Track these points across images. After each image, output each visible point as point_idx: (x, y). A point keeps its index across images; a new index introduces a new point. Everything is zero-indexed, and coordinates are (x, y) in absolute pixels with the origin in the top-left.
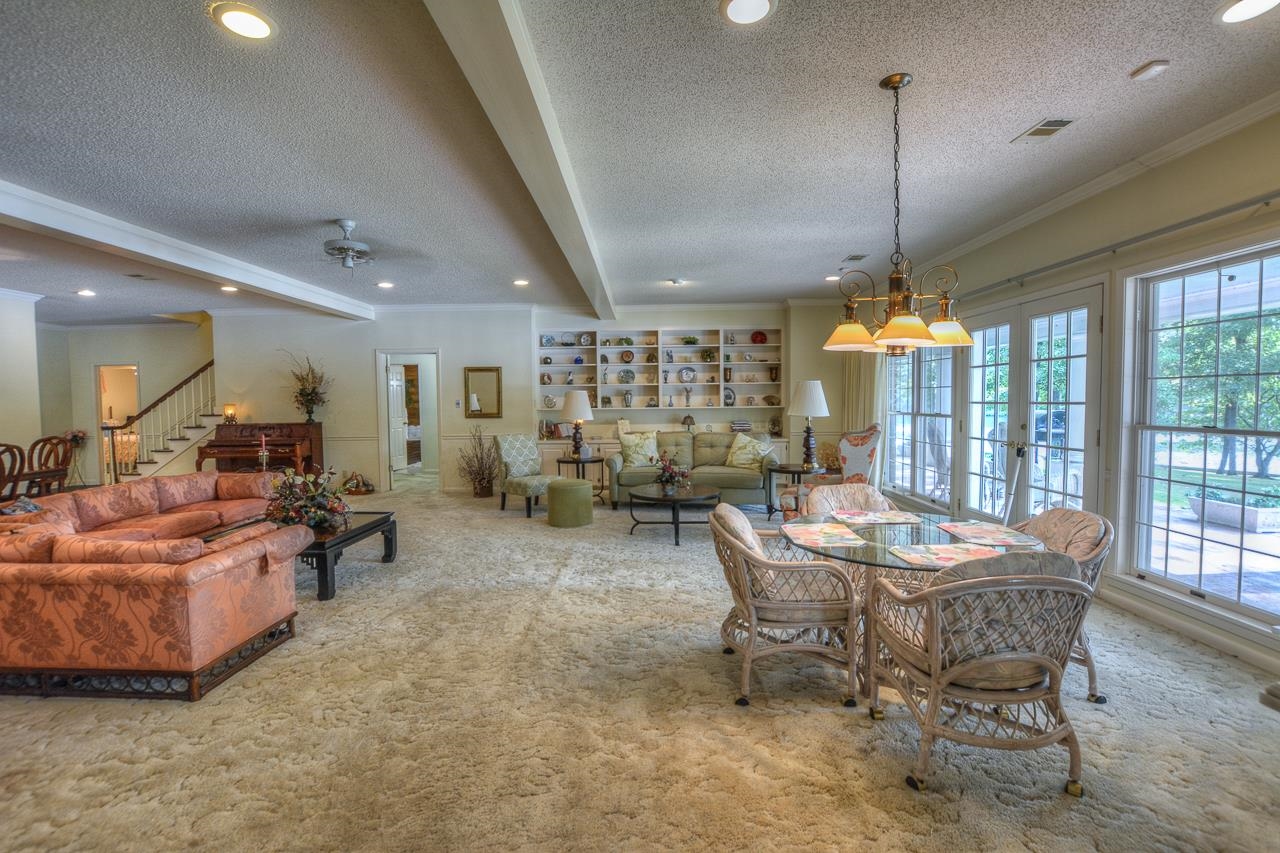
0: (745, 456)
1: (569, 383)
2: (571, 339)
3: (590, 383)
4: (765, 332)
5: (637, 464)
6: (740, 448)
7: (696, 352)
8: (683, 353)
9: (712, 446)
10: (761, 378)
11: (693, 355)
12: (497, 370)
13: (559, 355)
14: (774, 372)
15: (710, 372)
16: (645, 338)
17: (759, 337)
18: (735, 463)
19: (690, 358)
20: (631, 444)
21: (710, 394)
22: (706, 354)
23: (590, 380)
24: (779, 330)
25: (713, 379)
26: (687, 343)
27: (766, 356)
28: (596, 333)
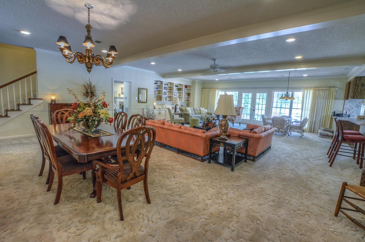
2: (156, 82)
4: (187, 86)
6: (203, 111)
11: (177, 89)
12: (147, 89)
14: (189, 94)
15: (179, 93)
16: (169, 84)
18: (204, 113)
22: (179, 89)
23: (159, 94)
24: (191, 86)
25: (180, 95)
26: (177, 86)
27: (188, 91)
28: (163, 81)
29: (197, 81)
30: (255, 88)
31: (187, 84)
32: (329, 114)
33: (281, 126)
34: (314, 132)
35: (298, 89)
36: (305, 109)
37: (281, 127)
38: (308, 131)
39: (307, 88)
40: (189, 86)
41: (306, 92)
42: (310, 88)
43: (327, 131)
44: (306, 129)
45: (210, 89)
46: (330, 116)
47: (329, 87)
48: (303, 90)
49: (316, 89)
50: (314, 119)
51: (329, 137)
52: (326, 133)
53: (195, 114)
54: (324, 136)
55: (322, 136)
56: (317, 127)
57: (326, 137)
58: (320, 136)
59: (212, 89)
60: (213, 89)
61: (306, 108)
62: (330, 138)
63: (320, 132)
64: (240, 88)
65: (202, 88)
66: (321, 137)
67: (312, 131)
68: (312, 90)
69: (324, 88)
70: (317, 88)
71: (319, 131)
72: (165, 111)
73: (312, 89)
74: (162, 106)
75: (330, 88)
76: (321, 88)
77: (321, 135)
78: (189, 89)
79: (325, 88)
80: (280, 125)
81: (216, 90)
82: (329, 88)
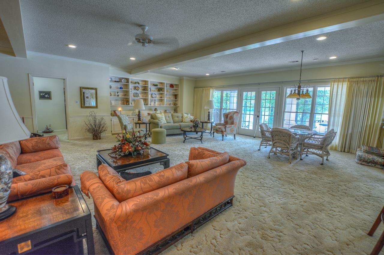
0: (188, 120)
1: (118, 96)
2: (118, 80)
3: (125, 96)
4: (173, 85)
5: (163, 123)
6: (186, 117)
7: (157, 89)
8: (153, 88)
9: (178, 117)
10: (173, 98)
11: (155, 89)
12: (96, 89)
13: (114, 85)
14: (176, 96)
15: (160, 95)
16: (142, 82)
17: (172, 86)
18: (186, 121)
19: (154, 90)
20: (160, 117)
21: (160, 102)
22: (160, 90)
23: (125, 95)
24: (178, 85)
25: (161, 97)
26: (155, 86)
27: (174, 91)
28: (129, 79)
29: (184, 78)
30: (259, 84)
31: (174, 83)
32: (376, 122)
33: (285, 145)
34: (349, 152)
35: (324, 82)
36: (335, 114)
37: (286, 147)
38: (339, 150)
39: (338, 80)
40: (176, 85)
41: (336, 86)
42: (343, 80)
43: (372, 153)
44: (336, 145)
45: (203, 88)
46: (380, 126)
47: (378, 76)
48: (331, 83)
49: (353, 81)
50: (350, 131)
51: (377, 166)
52: (371, 157)
53: (174, 123)
54: (366, 162)
55: (363, 162)
56: (355, 143)
57: (370, 164)
58: (358, 162)
59: (205, 88)
60: (207, 88)
61: (337, 113)
62: (379, 166)
63: (359, 156)
64: (240, 85)
65: (195, 88)
66: (361, 164)
67: (346, 150)
68: (347, 83)
69: (367, 79)
70: (355, 80)
71: (359, 153)
72: (132, 118)
73: (345, 82)
74: (133, 111)
75: (379, 78)
76: (362, 79)
77: (360, 160)
78: (176, 90)
79: (371, 79)
80: (283, 142)
81: (211, 90)
82: (376, 78)
